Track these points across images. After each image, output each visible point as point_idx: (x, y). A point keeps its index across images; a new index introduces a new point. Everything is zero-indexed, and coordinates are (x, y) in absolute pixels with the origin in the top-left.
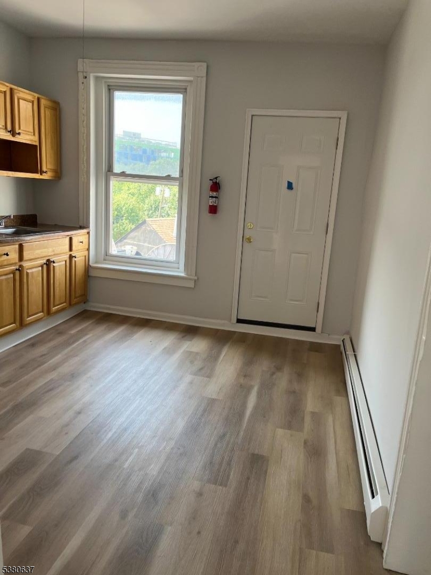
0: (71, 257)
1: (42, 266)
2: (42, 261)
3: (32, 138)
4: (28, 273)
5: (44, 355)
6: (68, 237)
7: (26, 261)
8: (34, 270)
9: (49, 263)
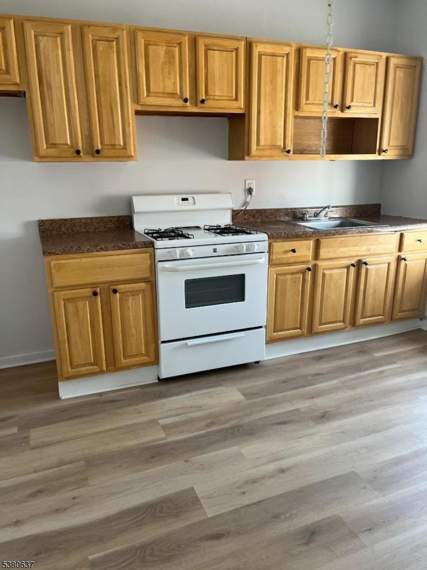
0: (399, 259)
1: (348, 268)
2: (348, 261)
3: (371, 110)
4: (325, 274)
5: (322, 374)
6: (398, 234)
7: (324, 260)
8: (334, 271)
9: (359, 264)
